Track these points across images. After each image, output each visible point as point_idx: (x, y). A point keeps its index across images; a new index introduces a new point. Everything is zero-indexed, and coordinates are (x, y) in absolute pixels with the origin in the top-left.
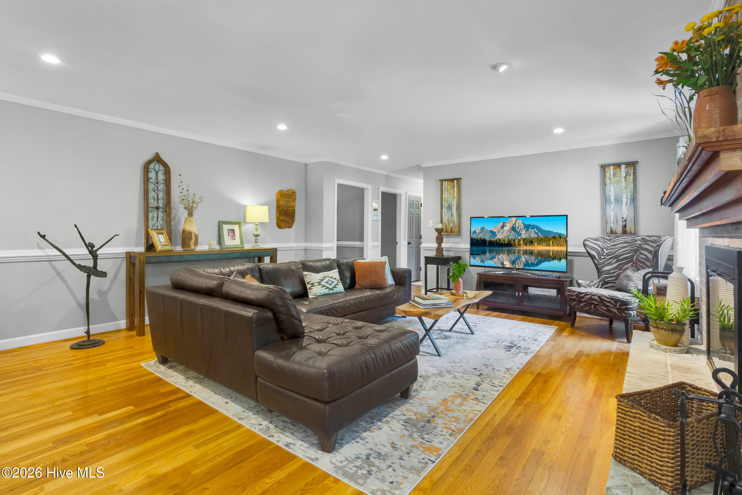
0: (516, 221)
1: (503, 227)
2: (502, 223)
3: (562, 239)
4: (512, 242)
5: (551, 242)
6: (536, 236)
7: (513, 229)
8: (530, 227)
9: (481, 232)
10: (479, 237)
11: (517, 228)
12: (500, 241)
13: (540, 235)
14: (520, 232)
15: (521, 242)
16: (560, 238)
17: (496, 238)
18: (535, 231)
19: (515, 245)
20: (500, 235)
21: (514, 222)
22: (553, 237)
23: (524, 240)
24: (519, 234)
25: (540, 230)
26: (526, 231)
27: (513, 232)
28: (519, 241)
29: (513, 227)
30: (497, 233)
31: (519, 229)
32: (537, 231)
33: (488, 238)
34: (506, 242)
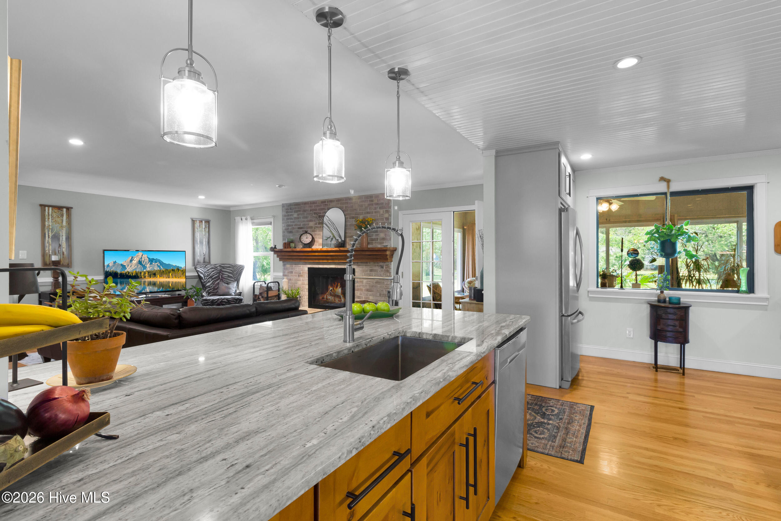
0: (142, 255)
1: (131, 261)
2: (131, 258)
3: (180, 271)
4: (139, 275)
5: (170, 275)
6: (158, 269)
7: (140, 262)
8: (154, 261)
9: (114, 266)
10: (112, 270)
11: (143, 262)
12: (129, 273)
13: (161, 268)
14: (146, 266)
15: (146, 275)
16: (178, 271)
17: (126, 271)
18: (157, 265)
19: (141, 277)
20: (129, 269)
21: (140, 256)
22: (173, 270)
23: (149, 272)
24: (145, 267)
25: (162, 263)
26: (150, 264)
27: (140, 266)
28: (145, 273)
29: (139, 261)
30: (126, 267)
31: (145, 263)
32: (159, 265)
33: (119, 271)
34: (133, 274)
